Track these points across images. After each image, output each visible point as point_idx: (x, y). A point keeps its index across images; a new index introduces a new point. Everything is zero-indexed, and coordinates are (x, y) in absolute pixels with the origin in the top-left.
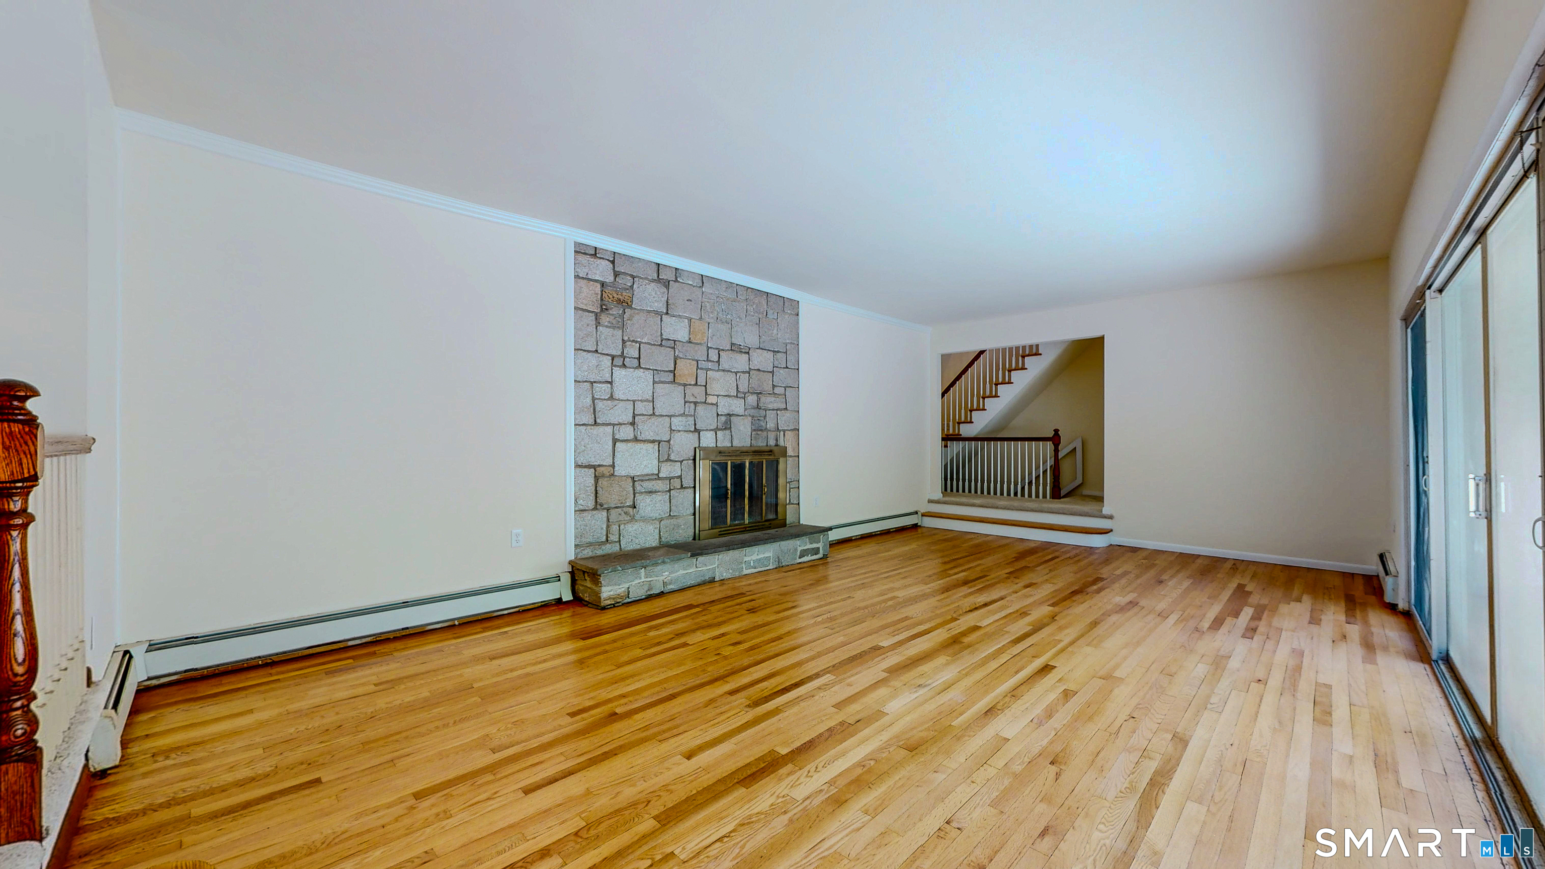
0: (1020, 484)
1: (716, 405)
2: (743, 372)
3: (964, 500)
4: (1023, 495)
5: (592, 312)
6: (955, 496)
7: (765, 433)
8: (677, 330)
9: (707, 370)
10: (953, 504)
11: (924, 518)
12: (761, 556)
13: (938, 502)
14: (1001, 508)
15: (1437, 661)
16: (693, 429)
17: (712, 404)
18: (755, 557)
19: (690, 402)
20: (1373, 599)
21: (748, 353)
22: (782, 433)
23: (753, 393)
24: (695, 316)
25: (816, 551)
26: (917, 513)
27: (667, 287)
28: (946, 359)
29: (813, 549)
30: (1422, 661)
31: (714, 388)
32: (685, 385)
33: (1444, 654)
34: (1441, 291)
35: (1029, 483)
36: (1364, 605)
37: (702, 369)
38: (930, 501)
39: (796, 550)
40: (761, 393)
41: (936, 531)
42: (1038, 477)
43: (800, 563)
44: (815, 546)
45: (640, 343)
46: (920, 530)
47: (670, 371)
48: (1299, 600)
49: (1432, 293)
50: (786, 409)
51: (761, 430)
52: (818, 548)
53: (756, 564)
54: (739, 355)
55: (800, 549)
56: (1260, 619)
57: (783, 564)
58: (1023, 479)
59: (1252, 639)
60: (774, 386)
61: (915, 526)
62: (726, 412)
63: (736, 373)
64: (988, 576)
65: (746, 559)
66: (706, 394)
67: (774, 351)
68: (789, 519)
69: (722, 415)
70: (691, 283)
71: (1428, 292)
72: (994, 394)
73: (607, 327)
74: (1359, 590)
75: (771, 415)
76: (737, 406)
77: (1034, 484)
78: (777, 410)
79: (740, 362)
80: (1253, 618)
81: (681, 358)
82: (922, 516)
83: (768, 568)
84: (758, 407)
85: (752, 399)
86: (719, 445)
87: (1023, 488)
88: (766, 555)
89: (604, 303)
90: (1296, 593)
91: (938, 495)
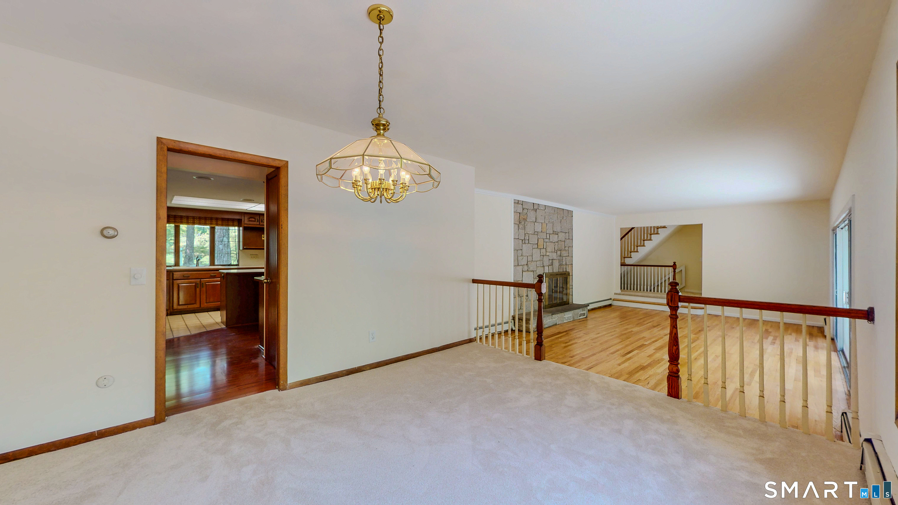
0: (652, 286)
1: (549, 256)
2: (556, 242)
3: (632, 293)
4: (654, 291)
5: (517, 224)
6: (626, 291)
7: (562, 266)
8: (538, 228)
9: (547, 242)
10: (627, 295)
11: (614, 301)
12: (569, 316)
13: (620, 294)
14: (652, 297)
15: (839, 351)
16: (542, 266)
17: (548, 256)
18: (567, 316)
19: (542, 255)
20: (820, 334)
21: (558, 234)
22: (567, 266)
23: (559, 250)
24: (543, 222)
25: (584, 314)
26: (611, 299)
27: (536, 211)
28: (622, 229)
29: (583, 313)
30: (835, 352)
31: (549, 249)
32: (540, 249)
33: (842, 348)
34: (842, 229)
35: (657, 286)
36: (816, 336)
37: (545, 242)
38: (615, 294)
39: (578, 314)
40: (561, 250)
41: (621, 307)
42: (661, 283)
43: (579, 319)
44: (584, 312)
45: (529, 234)
46: (612, 307)
47: (536, 244)
48: (791, 334)
49: (839, 229)
50: (569, 256)
51: (561, 265)
52: (585, 313)
53: (568, 319)
54: (555, 235)
55: (579, 313)
56: (776, 340)
57: (575, 319)
58: (654, 284)
59: (774, 345)
60: (565, 247)
61: (610, 305)
62: (552, 258)
63: (554, 243)
64: (660, 325)
65: (565, 316)
66: (546, 252)
67: (565, 233)
68: (570, 301)
69: (550, 260)
70: (542, 209)
71: (838, 229)
72: (642, 244)
73: (521, 229)
74: (815, 331)
75: (564, 258)
76: (554, 256)
77: (660, 286)
78: (566, 256)
79: (554, 238)
80: (773, 339)
81: (539, 238)
82: (613, 300)
83: (570, 320)
84: (560, 256)
85: (559, 252)
86: (550, 272)
87: (654, 288)
88: (570, 316)
89: (520, 220)
90: (789, 332)
91: (619, 291)
